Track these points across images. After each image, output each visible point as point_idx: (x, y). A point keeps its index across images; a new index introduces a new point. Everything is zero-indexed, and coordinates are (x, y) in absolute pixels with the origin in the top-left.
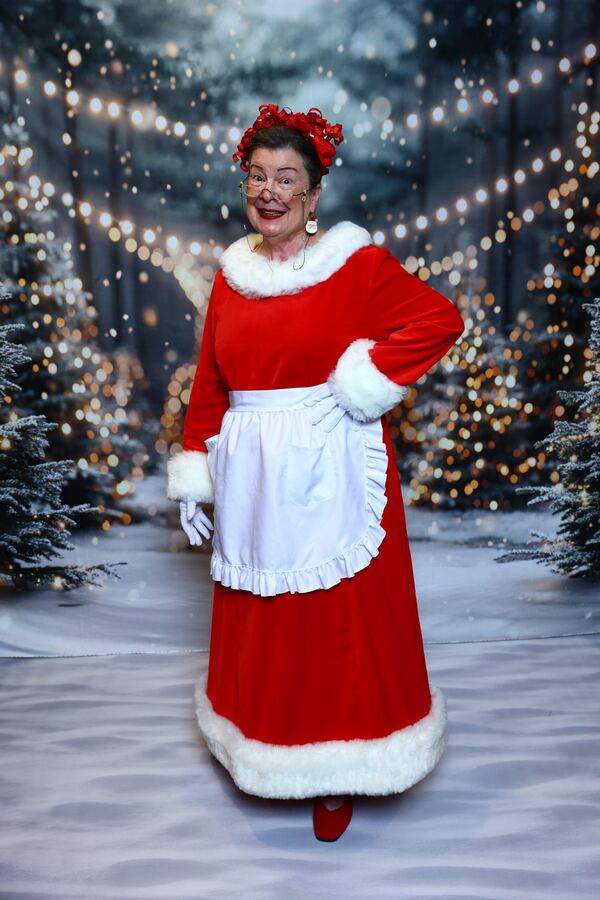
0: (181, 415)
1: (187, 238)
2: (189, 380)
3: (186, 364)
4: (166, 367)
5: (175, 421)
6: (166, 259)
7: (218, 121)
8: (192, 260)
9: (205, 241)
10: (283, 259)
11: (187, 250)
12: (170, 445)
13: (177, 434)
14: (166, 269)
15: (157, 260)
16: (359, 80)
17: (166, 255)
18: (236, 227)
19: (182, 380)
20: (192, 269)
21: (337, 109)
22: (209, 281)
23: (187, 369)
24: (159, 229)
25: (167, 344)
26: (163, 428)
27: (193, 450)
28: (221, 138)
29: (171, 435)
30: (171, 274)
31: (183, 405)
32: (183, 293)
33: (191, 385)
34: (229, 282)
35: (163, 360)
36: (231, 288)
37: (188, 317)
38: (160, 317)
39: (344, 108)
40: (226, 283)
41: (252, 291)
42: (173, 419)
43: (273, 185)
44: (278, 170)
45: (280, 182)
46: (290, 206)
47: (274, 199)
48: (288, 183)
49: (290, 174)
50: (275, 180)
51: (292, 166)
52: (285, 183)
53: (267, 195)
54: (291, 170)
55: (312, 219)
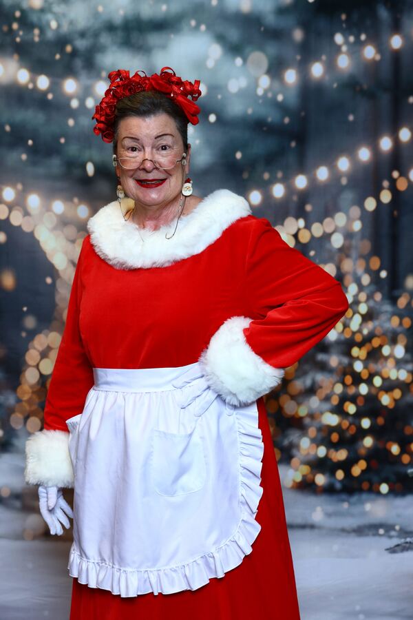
0: (38, 387)
1: (49, 195)
2: (49, 348)
3: (46, 331)
4: (24, 334)
5: (33, 392)
6: (26, 218)
7: (83, 75)
8: (55, 219)
9: (68, 199)
10: (156, 228)
11: (49, 209)
12: (26, 418)
13: (34, 407)
14: (26, 229)
15: (16, 219)
16: (234, 34)
17: (26, 213)
18: (103, 187)
19: (41, 349)
20: (54, 229)
21: (210, 64)
22: (73, 241)
23: (47, 336)
24: (20, 187)
25: (25, 309)
26: (19, 401)
27: (55, 429)
28: (87, 92)
29: (27, 407)
30: (32, 235)
31: (41, 375)
32: (43, 254)
34: (97, 250)
35: (19, 326)
36: (98, 256)
37: (49, 280)
38: (18, 280)
39: (217, 62)
40: (94, 250)
41: (121, 261)
42: (30, 391)
43: (152, 153)
44: (156, 138)
45: (158, 149)
46: (171, 173)
47: (157, 168)
48: (165, 149)
49: (168, 141)
50: (152, 148)
51: (168, 132)
52: (163, 149)
53: (148, 165)
54: (168, 136)
55: (188, 181)
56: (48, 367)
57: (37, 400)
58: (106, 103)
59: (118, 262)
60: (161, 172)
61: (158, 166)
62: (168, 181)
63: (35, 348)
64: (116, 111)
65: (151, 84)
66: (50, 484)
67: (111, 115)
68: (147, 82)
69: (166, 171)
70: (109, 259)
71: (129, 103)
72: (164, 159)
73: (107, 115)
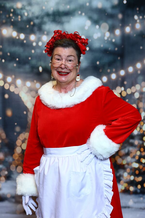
0: (21, 154)
1: (25, 80)
2: (25, 139)
3: (24, 132)
4: (15, 134)
5: (19, 156)
6: (16, 88)
8: (27, 89)
9: (32, 81)
10: (66, 92)
11: (25, 85)
12: (17, 167)
13: (20, 162)
14: (16, 93)
15: (12, 89)
16: (95, 16)
17: (16, 87)
18: (46, 76)
19: (22, 139)
20: (27, 92)
21: (86, 28)
22: (34, 97)
23: (24, 134)
24: (13, 76)
25: (16, 124)
26: (14, 160)
27: (28, 173)
29: (17, 162)
30: (18, 95)
31: (22, 150)
32: (23, 102)
33: (26, 141)
35: (14, 131)
37: (25, 113)
38: (13, 112)
39: (89, 27)
40: (41, 102)
41: (53, 106)
42: (18, 156)
43: (65, 62)
44: (68, 57)
45: (68, 61)
46: (71, 71)
47: (66, 68)
48: (71, 61)
49: (72, 58)
50: (66, 60)
51: (73, 55)
52: (69, 61)
53: (63, 66)
54: (72, 56)
55: (78, 75)
56: (24, 146)
57: (21, 160)
58: (51, 41)
59: (52, 106)
60: (68, 69)
61: (67, 67)
62: (70, 74)
63: (20, 139)
64: (54, 44)
65: (69, 36)
66: (26, 195)
67: (52, 46)
68: (68, 36)
69: (70, 70)
70: (48, 105)
71: (59, 42)
72: (70, 65)
73: (51, 46)
